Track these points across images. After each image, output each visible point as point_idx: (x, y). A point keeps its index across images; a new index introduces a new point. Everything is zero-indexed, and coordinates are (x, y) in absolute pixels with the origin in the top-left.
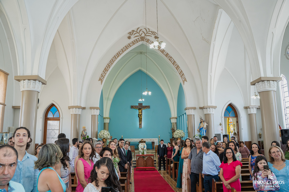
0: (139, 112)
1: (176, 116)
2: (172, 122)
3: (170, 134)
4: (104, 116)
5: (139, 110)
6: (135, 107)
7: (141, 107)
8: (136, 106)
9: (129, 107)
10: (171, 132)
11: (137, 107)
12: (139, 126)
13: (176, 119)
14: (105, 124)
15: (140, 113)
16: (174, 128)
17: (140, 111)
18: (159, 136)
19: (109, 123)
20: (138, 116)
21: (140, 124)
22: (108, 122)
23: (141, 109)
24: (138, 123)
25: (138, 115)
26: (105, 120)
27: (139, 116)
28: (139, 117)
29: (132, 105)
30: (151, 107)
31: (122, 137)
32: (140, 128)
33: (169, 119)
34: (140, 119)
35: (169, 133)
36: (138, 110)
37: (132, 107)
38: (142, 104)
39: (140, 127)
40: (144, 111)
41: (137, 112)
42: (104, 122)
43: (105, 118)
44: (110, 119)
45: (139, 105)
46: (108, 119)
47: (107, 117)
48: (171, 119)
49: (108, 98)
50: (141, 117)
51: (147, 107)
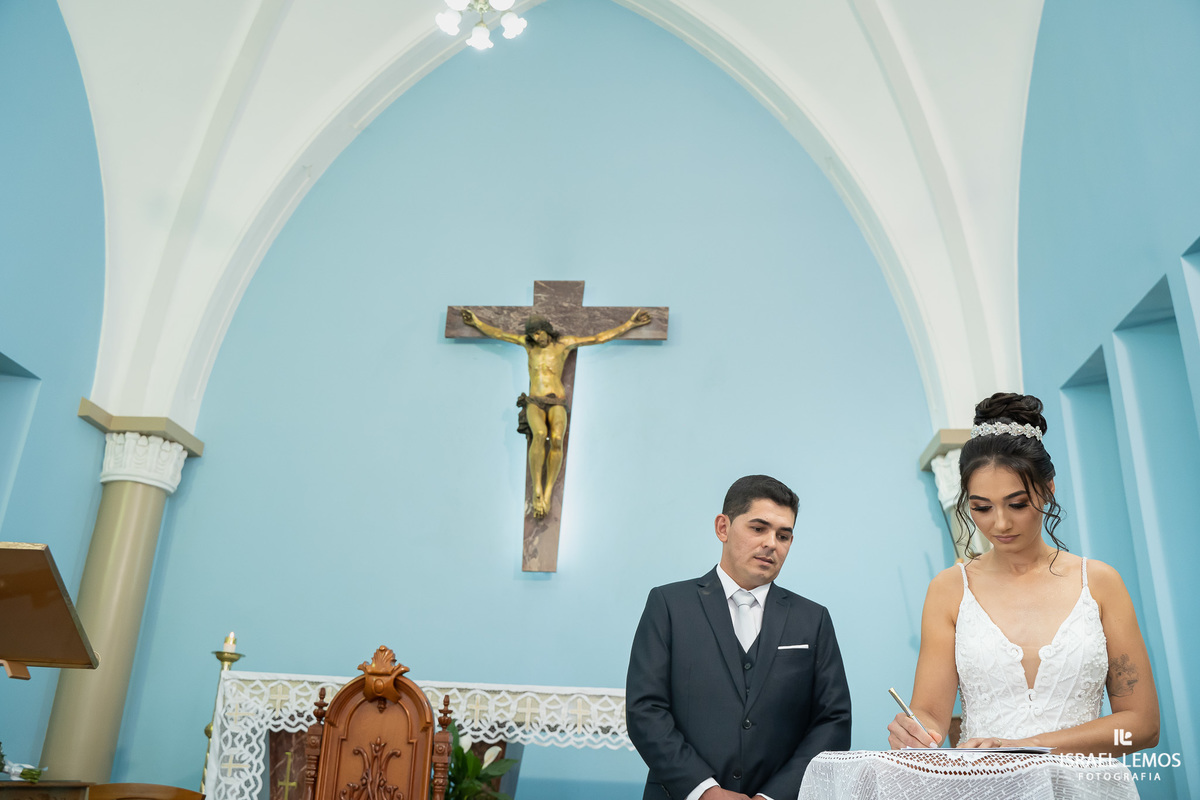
0: (533, 371)
2: (947, 494)
4: (112, 397)
5: (531, 342)
6: (490, 322)
7: (561, 319)
8: (511, 309)
9: (433, 324)
11: (515, 325)
12: (527, 544)
15: (547, 386)
17: (548, 357)
19: (170, 499)
20: (523, 418)
21: (540, 521)
23: (555, 337)
24: (517, 509)
25: (522, 402)
26: (113, 441)
27: (534, 414)
28: (524, 428)
29: (460, 302)
31: (229, 648)
32: (534, 563)
34: (538, 449)
36: (522, 352)
37: (462, 325)
38: (575, 289)
39: (529, 553)
41: (510, 373)
42: (104, 476)
43: (110, 418)
44: (192, 456)
45: (543, 296)
46: (152, 438)
47: (145, 413)
48: (943, 452)
49: (190, 214)
50: (557, 434)
51: (629, 324)
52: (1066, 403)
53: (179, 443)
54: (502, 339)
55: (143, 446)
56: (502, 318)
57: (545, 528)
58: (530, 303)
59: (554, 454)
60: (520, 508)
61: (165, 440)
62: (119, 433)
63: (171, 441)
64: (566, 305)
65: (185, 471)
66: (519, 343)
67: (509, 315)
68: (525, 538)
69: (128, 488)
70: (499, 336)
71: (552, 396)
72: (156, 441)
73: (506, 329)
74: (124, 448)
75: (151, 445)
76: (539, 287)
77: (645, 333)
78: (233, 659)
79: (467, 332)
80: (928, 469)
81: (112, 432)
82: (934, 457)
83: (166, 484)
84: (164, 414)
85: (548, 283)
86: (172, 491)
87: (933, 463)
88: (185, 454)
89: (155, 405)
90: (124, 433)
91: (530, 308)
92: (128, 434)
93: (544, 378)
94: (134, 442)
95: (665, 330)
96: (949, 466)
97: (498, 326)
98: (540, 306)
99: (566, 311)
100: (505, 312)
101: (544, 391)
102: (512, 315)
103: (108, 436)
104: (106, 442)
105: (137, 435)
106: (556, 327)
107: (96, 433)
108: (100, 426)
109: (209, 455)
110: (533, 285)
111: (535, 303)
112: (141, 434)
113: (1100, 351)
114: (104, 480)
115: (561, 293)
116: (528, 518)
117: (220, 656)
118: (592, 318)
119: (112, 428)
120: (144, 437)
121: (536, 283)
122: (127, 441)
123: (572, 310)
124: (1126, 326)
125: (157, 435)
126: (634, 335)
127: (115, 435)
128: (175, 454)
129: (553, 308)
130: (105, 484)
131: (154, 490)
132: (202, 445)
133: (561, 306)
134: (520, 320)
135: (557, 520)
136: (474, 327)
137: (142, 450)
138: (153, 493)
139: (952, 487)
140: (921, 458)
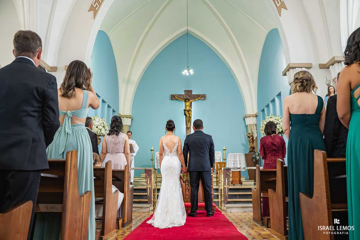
0: (186, 106)
1: (255, 112)
3: (244, 148)
4: (121, 113)
5: (185, 101)
6: (178, 97)
7: (189, 97)
8: (181, 95)
9: (168, 97)
10: (245, 143)
11: (182, 98)
12: (186, 132)
13: (255, 118)
16: (253, 133)
17: (188, 104)
18: (224, 149)
22: (129, 124)
23: (189, 100)
25: (185, 110)
27: (187, 112)
28: (185, 114)
29: (173, 94)
30: (207, 97)
34: (188, 118)
35: (242, 144)
36: (184, 103)
37: (173, 97)
38: (191, 91)
40: (195, 104)
41: (182, 106)
43: (122, 115)
44: (132, 119)
45: (186, 93)
47: (126, 114)
48: (246, 117)
49: (128, 81)
50: (190, 116)
51: (200, 97)
52: (261, 113)
57: (189, 129)
59: (190, 118)
60: (185, 126)
61: (129, 118)
65: (131, 122)
68: (186, 131)
70: (180, 100)
71: (189, 110)
73: (181, 98)
76: (185, 91)
77: (202, 99)
78: (153, 150)
79: (174, 99)
80: (244, 119)
84: (128, 114)
90: (124, 118)
91: (184, 95)
93: (188, 107)
95: (205, 98)
96: (247, 119)
99: (190, 95)
101: (188, 109)
106: (189, 98)
112: (126, 118)
113: (264, 109)
115: (188, 92)
116: (186, 128)
117: (151, 150)
118: (194, 96)
123: (191, 95)
126: (200, 99)
135: (191, 128)
136: (176, 98)
137: (127, 120)
138: (128, 127)
139: (247, 122)
140: (243, 118)
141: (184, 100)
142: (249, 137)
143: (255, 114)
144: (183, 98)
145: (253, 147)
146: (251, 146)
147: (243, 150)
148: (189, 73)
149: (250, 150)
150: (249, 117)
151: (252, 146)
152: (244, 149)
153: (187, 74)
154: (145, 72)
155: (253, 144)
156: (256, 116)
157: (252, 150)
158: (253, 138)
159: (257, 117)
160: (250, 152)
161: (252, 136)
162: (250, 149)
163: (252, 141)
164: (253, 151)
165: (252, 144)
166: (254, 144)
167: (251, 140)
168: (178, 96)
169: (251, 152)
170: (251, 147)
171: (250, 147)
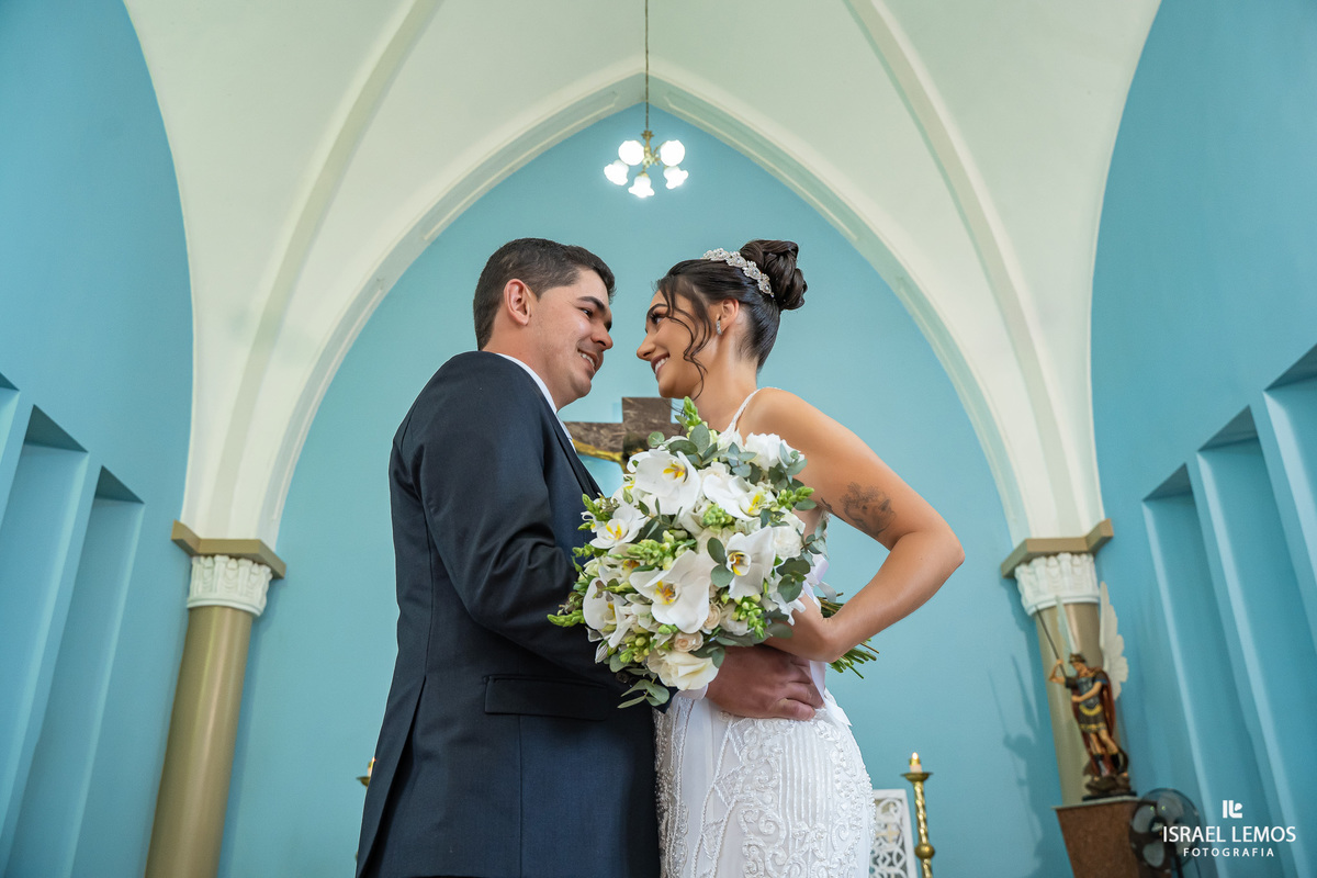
1: (1085, 518)
2: (1032, 599)
3: (1022, 765)
4: (201, 521)
5: (627, 458)
6: (581, 439)
8: (601, 426)
10: (1028, 732)
11: (606, 442)
13: (1086, 562)
14: (195, 616)
16: (1101, 656)
18: (916, 768)
19: (256, 622)
22: (254, 600)
26: (200, 566)
33: (993, 577)
35: (1007, 742)
36: (618, 467)
38: (663, 406)
42: (193, 601)
43: (198, 540)
44: (276, 577)
45: (631, 413)
46: (242, 561)
47: (232, 535)
48: (1028, 560)
49: (270, 331)
52: (1148, 514)
53: (268, 565)
54: (597, 456)
55: (233, 569)
56: (592, 435)
58: (619, 420)
61: (254, 562)
62: (206, 556)
63: (260, 564)
64: (655, 421)
65: (270, 594)
66: (614, 460)
67: (598, 432)
69: (216, 612)
70: (593, 453)
72: (246, 564)
73: (598, 446)
74: (213, 573)
75: (241, 568)
76: (627, 404)
80: (1010, 577)
81: (199, 555)
82: (1019, 564)
83: (254, 607)
84: (252, 536)
85: (636, 400)
86: (258, 614)
87: (1018, 570)
88: (270, 577)
89: (241, 527)
90: (213, 556)
91: (619, 425)
92: (218, 558)
94: (224, 565)
96: (1034, 573)
97: (588, 443)
98: (630, 422)
99: (655, 426)
100: (595, 429)
102: (602, 432)
103: (195, 561)
104: (191, 566)
105: (226, 558)
107: (183, 555)
108: (189, 548)
109: (291, 575)
110: (620, 401)
111: (624, 420)
112: (231, 557)
113: (1184, 468)
114: (190, 605)
115: (647, 410)
119: (201, 551)
120: (233, 560)
121: (623, 399)
122: (217, 565)
123: (662, 426)
124: (1212, 447)
125: (246, 557)
127: (202, 559)
128: (263, 574)
129: (643, 425)
130: (191, 610)
131: (241, 614)
132: (284, 566)
133: (652, 423)
134: (610, 436)
137: (231, 574)
138: (241, 617)
139: (1038, 592)
140: (1003, 566)
141: (618, 456)
142: (1073, 686)
143: (1087, 538)
144: (612, 444)
145: (1114, 759)
146: (1098, 750)
147: (1021, 783)
148: (655, 171)
149: (1088, 779)
150: (1047, 555)
151: (1103, 745)
152: (1023, 775)
153: (643, 189)
154: (389, 297)
155: (1110, 733)
156: (1096, 547)
157: (1111, 779)
158: (1106, 687)
159: (1105, 554)
160: (1098, 791)
161: (1101, 676)
162: (1093, 768)
163: (1098, 709)
164: (1121, 782)
165: (1104, 735)
166: (1114, 736)
167: (1090, 707)
168: (578, 430)
169: (1106, 794)
170: (1102, 757)
171: (1085, 759)
